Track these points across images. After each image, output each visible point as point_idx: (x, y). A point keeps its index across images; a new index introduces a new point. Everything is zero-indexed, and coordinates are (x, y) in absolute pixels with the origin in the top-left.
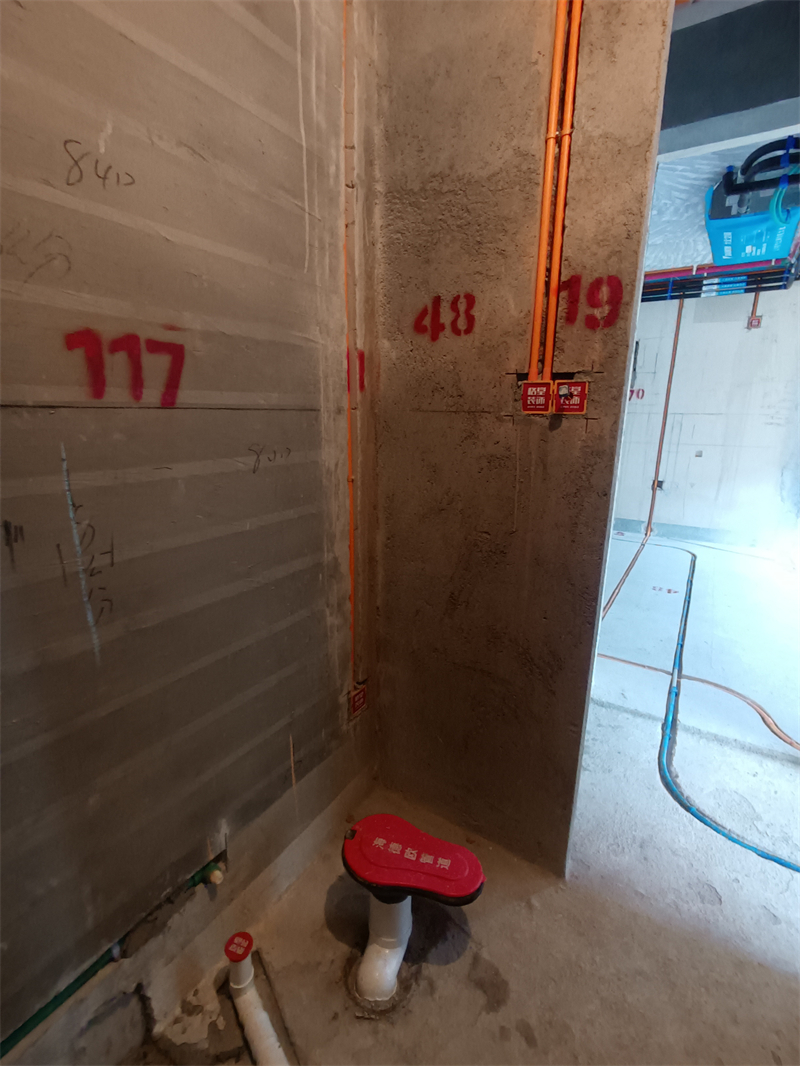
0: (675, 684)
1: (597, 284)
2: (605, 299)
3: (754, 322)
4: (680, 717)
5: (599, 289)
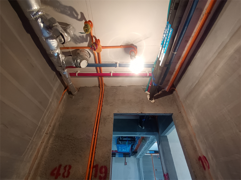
3: (126, 164)
5: (102, 169)
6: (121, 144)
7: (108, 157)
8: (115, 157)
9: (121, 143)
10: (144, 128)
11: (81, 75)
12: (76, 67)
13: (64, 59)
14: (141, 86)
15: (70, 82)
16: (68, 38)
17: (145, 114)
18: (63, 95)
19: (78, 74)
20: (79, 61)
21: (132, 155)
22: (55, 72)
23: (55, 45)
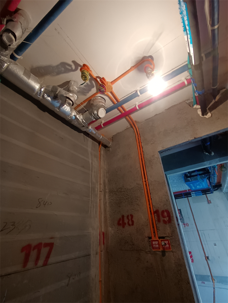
5: (164, 213)
6: (192, 181)
7: (167, 201)
8: (191, 196)
9: (191, 179)
10: (213, 154)
11: (106, 124)
12: (97, 120)
13: (82, 118)
14: (185, 101)
15: (99, 136)
16: (73, 97)
17: (201, 137)
18: (100, 152)
19: (103, 124)
20: (95, 112)
21: (215, 190)
22: (82, 134)
23: (68, 109)
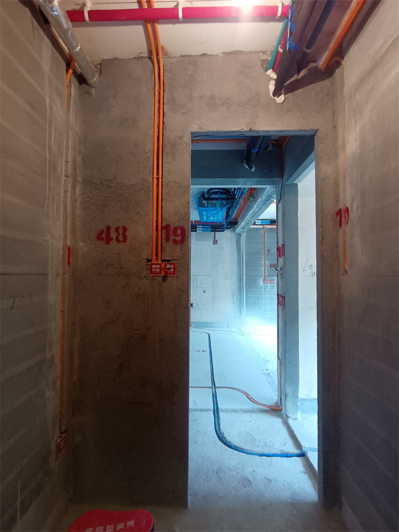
0: (214, 392)
1: (176, 228)
2: (179, 234)
3: (215, 242)
4: (219, 406)
5: (177, 230)
14: (258, 52)
17: (258, 132)
19: (89, 13)
21: (227, 228)
